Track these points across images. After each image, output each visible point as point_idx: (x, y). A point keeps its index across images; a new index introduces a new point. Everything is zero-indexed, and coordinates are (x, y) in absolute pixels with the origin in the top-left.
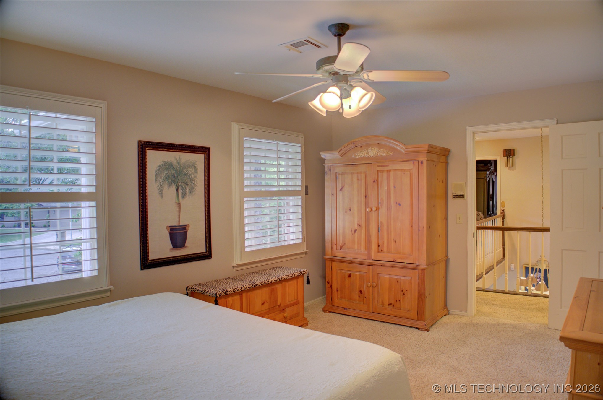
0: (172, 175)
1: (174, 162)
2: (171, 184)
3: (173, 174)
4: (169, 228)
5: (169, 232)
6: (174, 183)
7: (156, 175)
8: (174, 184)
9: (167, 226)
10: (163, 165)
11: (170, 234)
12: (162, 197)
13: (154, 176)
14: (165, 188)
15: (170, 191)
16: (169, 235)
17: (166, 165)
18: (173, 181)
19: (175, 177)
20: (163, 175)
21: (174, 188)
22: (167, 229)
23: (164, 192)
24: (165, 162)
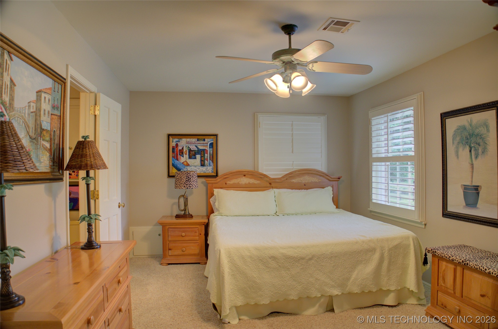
0: (466, 138)
1: (467, 124)
2: (465, 146)
3: (466, 136)
4: (463, 187)
5: (463, 190)
6: (467, 144)
7: (453, 139)
8: (467, 146)
9: (462, 185)
10: (457, 129)
11: (464, 192)
12: (458, 158)
13: (452, 140)
14: (461, 150)
15: (464, 152)
16: (462, 193)
17: (460, 129)
18: (467, 142)
19: (468, 138)
20: (458, 139)
21: (468, 149)
22: (461, 187)
23: (459, 154)
24: (459, 126)
